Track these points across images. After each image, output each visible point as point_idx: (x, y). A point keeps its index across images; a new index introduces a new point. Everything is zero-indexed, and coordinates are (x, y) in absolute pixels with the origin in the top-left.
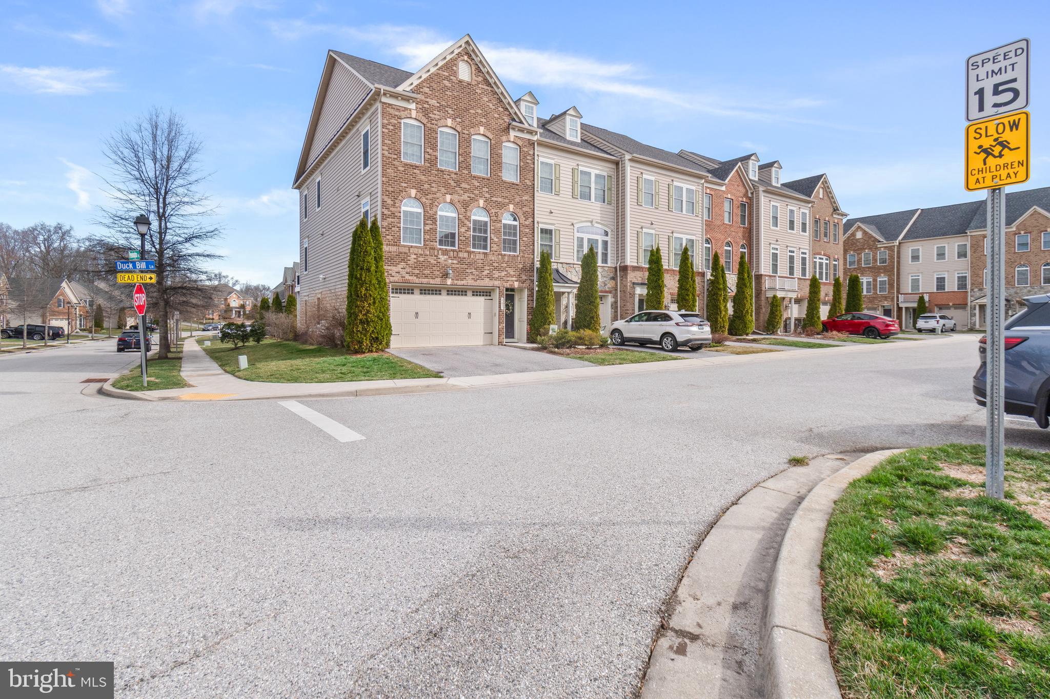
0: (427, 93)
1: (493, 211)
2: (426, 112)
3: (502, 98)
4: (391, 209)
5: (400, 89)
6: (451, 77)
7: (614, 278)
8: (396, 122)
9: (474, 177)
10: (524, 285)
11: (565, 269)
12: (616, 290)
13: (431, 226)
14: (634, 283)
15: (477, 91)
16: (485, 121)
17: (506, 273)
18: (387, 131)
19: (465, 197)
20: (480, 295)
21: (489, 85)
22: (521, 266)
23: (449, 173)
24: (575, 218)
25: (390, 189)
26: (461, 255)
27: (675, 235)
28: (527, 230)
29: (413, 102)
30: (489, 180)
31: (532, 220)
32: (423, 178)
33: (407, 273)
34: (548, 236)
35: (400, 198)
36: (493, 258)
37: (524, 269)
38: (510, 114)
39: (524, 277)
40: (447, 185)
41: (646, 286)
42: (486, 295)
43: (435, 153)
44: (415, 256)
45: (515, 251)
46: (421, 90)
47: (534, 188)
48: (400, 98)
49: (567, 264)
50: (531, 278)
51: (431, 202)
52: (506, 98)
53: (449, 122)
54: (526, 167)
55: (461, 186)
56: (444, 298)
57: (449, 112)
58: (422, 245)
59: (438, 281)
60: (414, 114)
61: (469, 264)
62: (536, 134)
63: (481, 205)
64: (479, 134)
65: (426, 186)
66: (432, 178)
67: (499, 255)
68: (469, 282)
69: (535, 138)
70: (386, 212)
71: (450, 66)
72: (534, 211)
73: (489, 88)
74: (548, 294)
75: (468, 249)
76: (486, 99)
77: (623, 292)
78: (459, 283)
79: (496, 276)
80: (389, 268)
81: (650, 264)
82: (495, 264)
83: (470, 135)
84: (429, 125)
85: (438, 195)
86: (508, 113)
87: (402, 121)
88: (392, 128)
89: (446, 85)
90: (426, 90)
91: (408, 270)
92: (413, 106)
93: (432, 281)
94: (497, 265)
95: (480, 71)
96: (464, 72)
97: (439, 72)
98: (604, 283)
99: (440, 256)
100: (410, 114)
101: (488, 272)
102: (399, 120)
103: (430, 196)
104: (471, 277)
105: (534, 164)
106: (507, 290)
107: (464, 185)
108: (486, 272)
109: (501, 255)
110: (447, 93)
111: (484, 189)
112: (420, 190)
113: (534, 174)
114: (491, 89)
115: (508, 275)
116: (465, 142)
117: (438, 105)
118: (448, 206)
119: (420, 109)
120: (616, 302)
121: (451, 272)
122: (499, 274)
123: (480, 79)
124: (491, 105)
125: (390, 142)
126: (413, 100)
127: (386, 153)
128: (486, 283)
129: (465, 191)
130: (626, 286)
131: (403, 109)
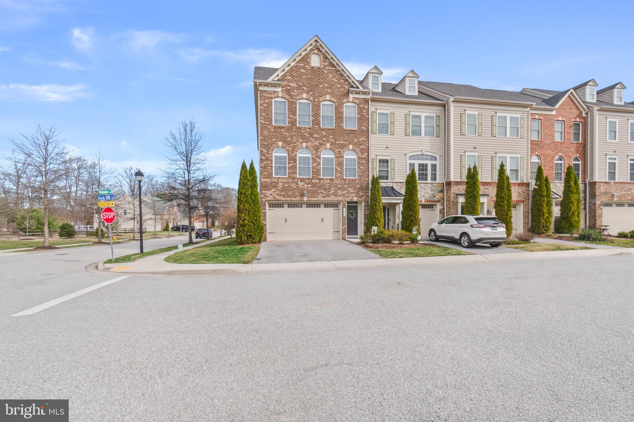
0: (289, 80)
1: (337, 150)
2: (288, 92)
3: (343, 73)
4: (266, 155)
5: (270, 80)
6: (306, 66)
7: (442, 191)
8: (269, 101)
9: (323, 129)
10: (361, 199)
11: (399, 187)
12: (444, 200)
13: (293, 164)
14: (457, 194)
15: (324, 72)
16: (330, 91)
17: (347, 191)
18: (263, 107)
19: (316, 143)
20: (330, 207)
21: (333, 66)
22: (359, 186)
23: (304, 129)
24: (407, 149)
25: (266, 143)
26: (313, 181)
27: (498, 155)
28: (364, 161)
29: (279, 87)
30: (333, 130)
31: (367, 154)
32: (287, 134)
33: (277, 195)
34: (385, 164)
35: (272, 148)
36: (337, 182)
37: (361, 188)
38: (350, 83)
39: (361, 194)
40: (303, 137)
41: (465, 196)
42: (335, 207)
43: (294, 117)
44: (282, 184)
45: (355, 176)
46: (285, 78)
47: (368, 132)
48: (270, 86)
49: (400, 183)
50: (367, 194)
51: (292, 148)
52: (345, 73)
53: (305, 96)
54: (363, 118)
55: (313, 136)
56: (304, 209)
57: (304, 89)
58: (287, 176)
59: (298, 198)
60: (280, 94)
61: (320, 187)
62: (369, 94)
63: (328, 147)
64: (326, 100)
65: (289, 139)
66: (293, 133)
67: (341, 179)
68: (320, 198)
69: (369, 97)
70: (263, 158)
71: (305, 59)
72: (368, 147)
73: (334, 69)
74: (376, 205)
75: (318, 177)
76: (331, 76)
77: (448, 201)
78: (313, 199)
79: (340, 194)
80: (265, 192)
81: (467, 179)
82: (339, 186)
83: (319, 102)
84: (291, 100)
85: (297, 144)
86: (348, 83)
87: (273, 100)
88: (266, 105)
89: (302, 72)
90: (289, 77)
91: (278, 192)
92: (279, 89)
93: (293, 199)
94: (340, 186)
95: (327, 58)
96: (315, 61)
97: (297, 64)
98: (433, 195)
99: (299, 183)
100: (278, 95)
101: (334, 191)
102: (271, 100)
103: (292, 145)
104: (321, 195)
105: (368, 115)
106: (348, 202)
107: (315, 136)
108: (332, 192)
109: (343, 179)
110: (303, 77)
111: (330, 137)
112: (285, 142)
113: (368, 122)
114: (335, 69)
115: (349, 193)
116: (316, 107)
117: (297, 86)
118: (305, 150)
119: (285, 90)
120: (443, 209)
121: (305, 192)
122: (342, 193)
123: (327, 63)
124: (335, 80)
125: (265, 114)
126: (279, 85)
127: (263, 121)
128: (333, 198)
129: (316, 139)
130: (450, 197)
131: (273, 92)
